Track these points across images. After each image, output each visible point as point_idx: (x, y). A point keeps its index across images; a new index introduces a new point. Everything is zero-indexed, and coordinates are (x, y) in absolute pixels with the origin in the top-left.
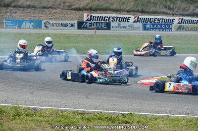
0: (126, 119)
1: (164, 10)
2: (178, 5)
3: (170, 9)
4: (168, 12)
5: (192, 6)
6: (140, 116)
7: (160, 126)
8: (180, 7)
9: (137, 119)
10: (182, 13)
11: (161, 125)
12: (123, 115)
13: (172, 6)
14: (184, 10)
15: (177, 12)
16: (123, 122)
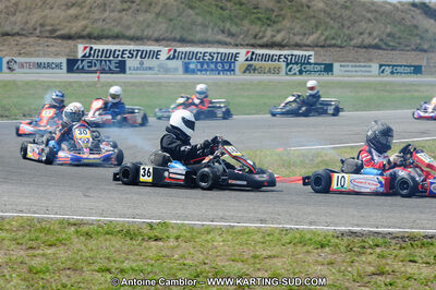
0: (156, 233)
1: (221, 37)
2: (245, 29)
3: (231, 34)
4: (228, 40)
5: (269, 29)
6: (180, 227)
7: (216, 244)
8: (248, 30)
9: (175, 233)
10: (253, 41)
11: (218, 242)
12: (151, 226)
13: (234, 29)
14: (255, 37)
15: (243, 39)
16: (150, 238)
